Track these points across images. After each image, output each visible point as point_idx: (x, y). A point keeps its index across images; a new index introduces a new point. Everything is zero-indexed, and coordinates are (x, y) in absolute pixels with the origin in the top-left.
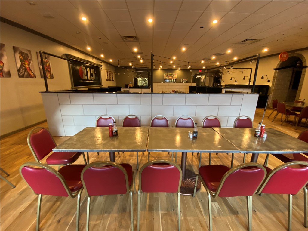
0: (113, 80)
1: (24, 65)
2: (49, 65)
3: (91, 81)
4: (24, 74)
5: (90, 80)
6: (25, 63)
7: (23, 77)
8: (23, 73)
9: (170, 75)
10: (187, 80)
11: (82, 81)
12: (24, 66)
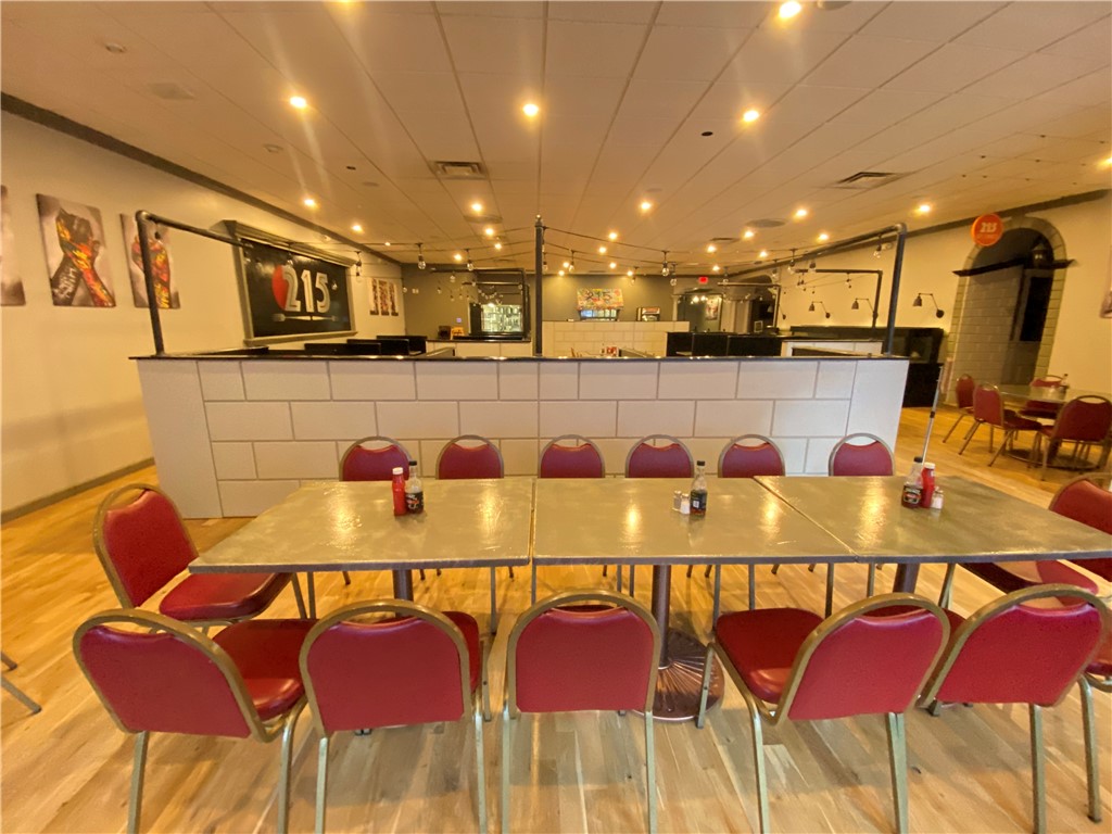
0: (395, 314)
1: (74, 260)
2: (166, 262)
3: (315, 318)
4: (72, 294)
5: (310, 314)
6: (77, 253)
7: (68, 302)
8: (70, 290)
9: (598, 293)
10: (658, 312)
11: (283, 317)
12: (74, 266)
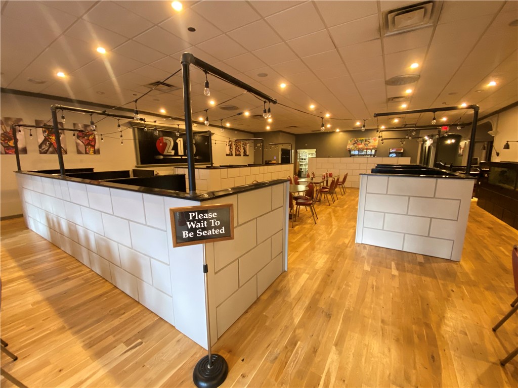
1: (49, 140)
